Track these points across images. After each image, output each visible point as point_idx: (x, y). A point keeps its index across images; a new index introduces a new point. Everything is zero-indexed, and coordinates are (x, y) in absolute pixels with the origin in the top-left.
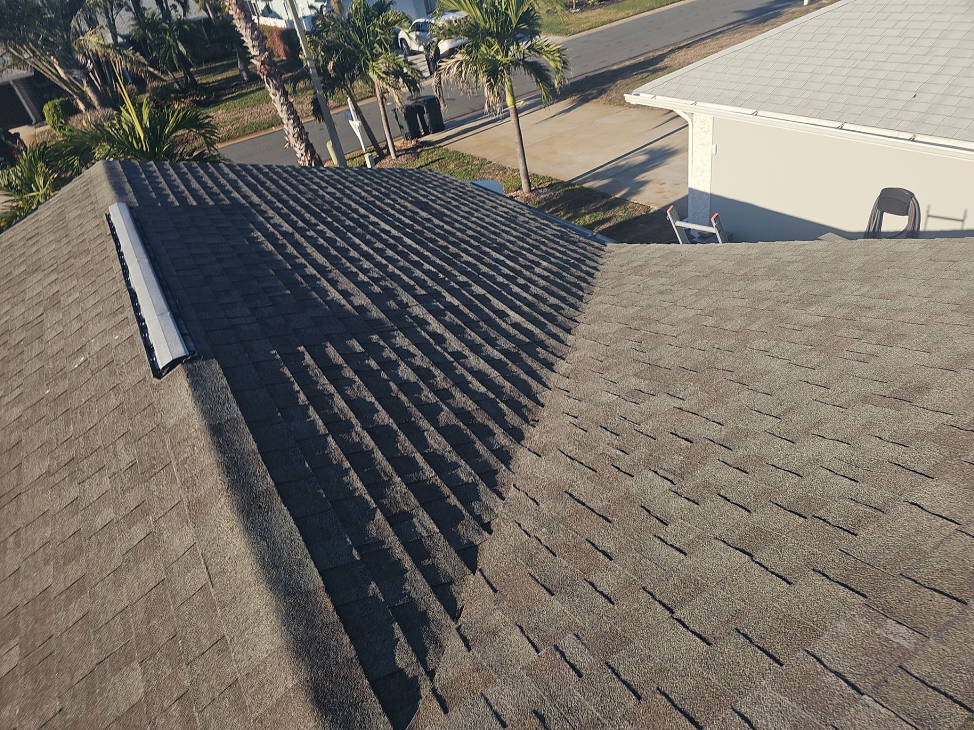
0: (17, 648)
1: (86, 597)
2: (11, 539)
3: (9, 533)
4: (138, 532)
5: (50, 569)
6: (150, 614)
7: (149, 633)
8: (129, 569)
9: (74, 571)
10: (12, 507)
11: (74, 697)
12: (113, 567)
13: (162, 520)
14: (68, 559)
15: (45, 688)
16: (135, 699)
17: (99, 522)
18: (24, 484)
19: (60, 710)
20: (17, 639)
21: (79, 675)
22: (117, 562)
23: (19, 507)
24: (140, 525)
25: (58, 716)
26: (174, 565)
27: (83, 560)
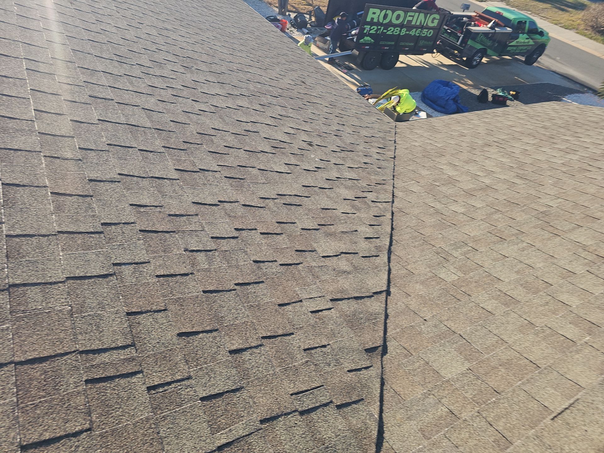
0: (457, 278)
1: (504, 309)
2: (525, 244)
3: (529, 241)
4: (571, 332)
5: (514, 276)
6: (507, 364)
7: (494, 368)
8: (537, 334)
9: (519, 293)
10: (547, 235)
11: (435, 326)
12: (533, 321)
13: (590, 349)
14: (526, 286)
15: (437, 305)
16: (443, 373)
17: (564, 297)
18: (568, 235)
19: (425, 320)
20: (463, 275)
21: (450, 324)
22: (538, 322)
23: (549, 239)
24: (577, 330)
25: (421, 319)
26: (555, 373)
27: (530, 296)
